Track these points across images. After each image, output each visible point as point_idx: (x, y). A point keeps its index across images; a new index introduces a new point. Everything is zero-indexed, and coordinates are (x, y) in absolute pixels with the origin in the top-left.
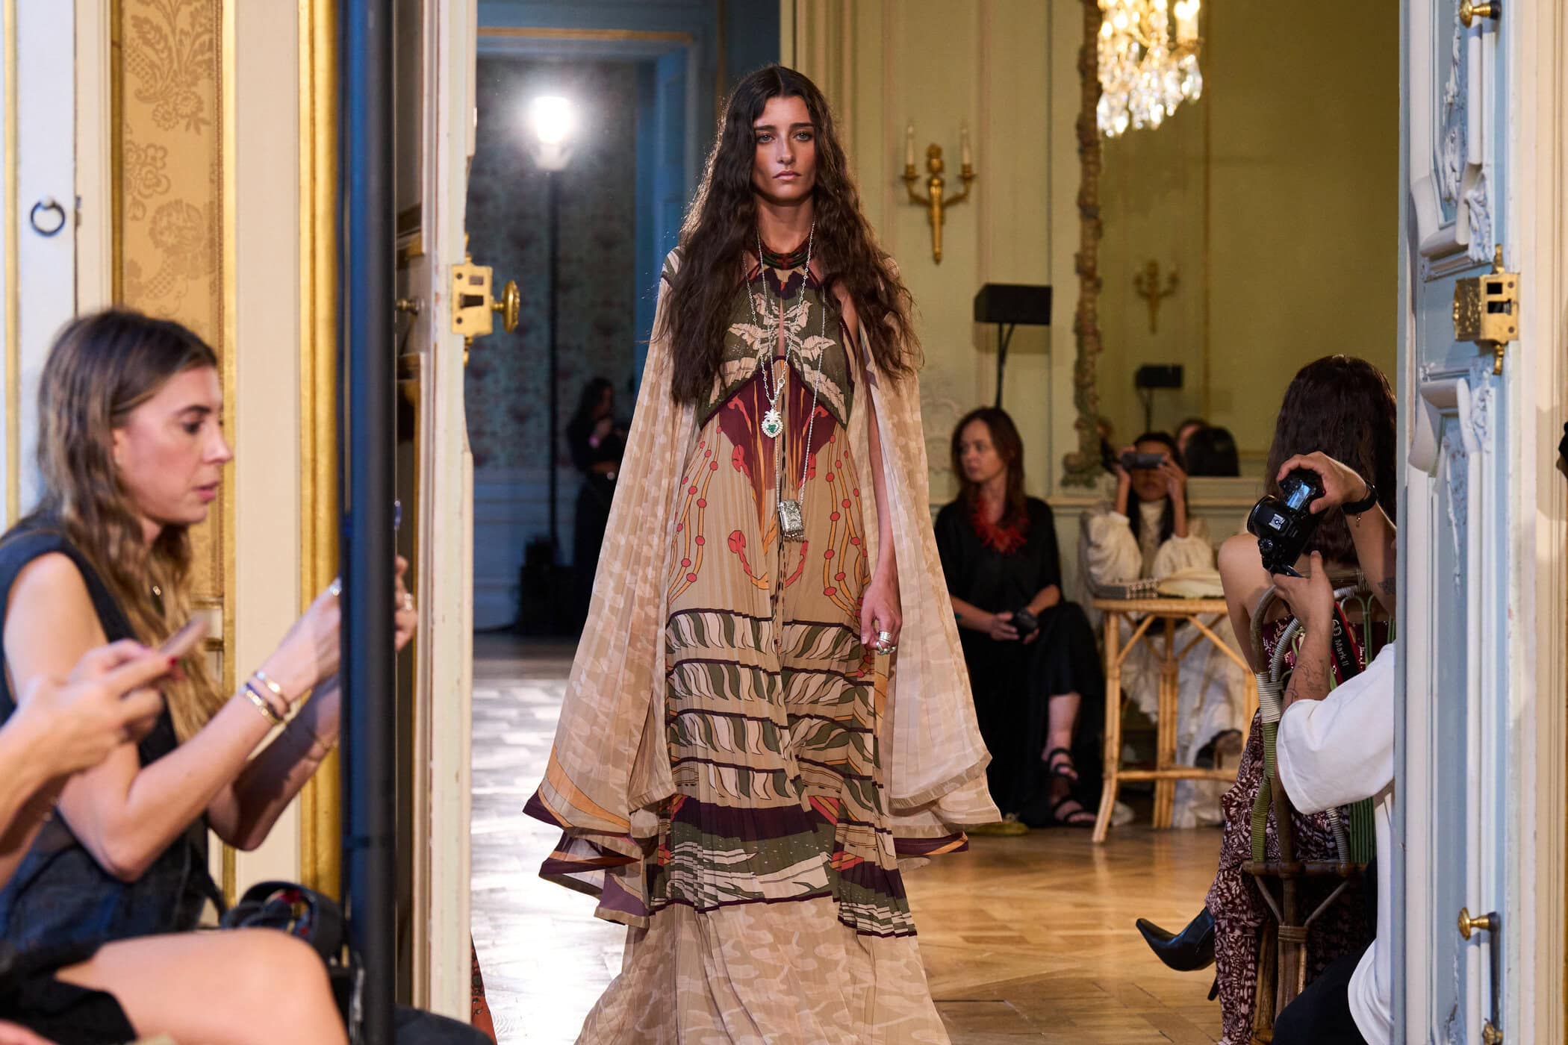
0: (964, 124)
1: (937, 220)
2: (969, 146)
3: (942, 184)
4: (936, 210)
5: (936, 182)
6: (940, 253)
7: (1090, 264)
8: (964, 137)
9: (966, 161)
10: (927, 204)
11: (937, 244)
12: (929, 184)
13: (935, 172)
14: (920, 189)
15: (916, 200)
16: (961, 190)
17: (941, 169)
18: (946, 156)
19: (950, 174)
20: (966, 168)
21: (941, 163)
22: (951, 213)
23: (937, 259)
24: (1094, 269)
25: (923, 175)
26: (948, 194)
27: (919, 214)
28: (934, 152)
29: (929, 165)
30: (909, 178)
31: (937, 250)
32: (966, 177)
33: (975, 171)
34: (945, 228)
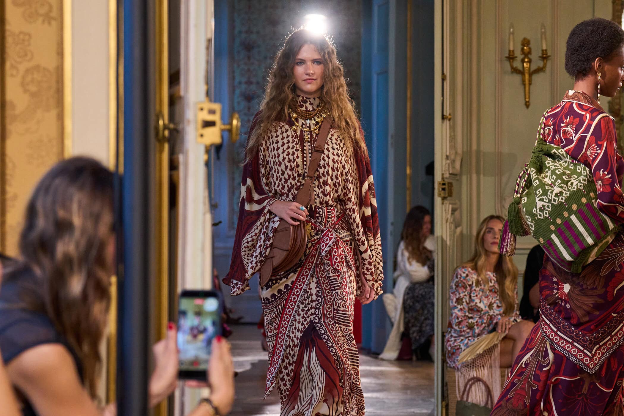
0: (543, 26)
1: (527, 82)
2: (546, 38)
3: (530, 61)
4: (527, 76)
5: (526, 60)
6: (528, 102)
7: (617, 107)
8: (543, 34)
9: (544, 48)
10: (521, 73)
11: (527, 96)
12: (523, 61)
13: (526, 54)
14: (517, 64)
15: (515, 71)
16: (541, 64)
17: (530, 52)
18: (532, 45)
19: (535, 55)
20: (544, 52)
21: (530, 49)
22: (535, 77)
23: (527, 105)
24: (619, 110)
25: (520, 56)
26: (534, 67)
27: (517, 78)
28: (526, 42)
29: (523, 49)
30: (511, 58)
31: (527, 100)
32: (545, 57)
33: (549, 54)
34: (531, 86)
